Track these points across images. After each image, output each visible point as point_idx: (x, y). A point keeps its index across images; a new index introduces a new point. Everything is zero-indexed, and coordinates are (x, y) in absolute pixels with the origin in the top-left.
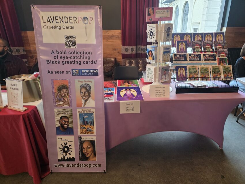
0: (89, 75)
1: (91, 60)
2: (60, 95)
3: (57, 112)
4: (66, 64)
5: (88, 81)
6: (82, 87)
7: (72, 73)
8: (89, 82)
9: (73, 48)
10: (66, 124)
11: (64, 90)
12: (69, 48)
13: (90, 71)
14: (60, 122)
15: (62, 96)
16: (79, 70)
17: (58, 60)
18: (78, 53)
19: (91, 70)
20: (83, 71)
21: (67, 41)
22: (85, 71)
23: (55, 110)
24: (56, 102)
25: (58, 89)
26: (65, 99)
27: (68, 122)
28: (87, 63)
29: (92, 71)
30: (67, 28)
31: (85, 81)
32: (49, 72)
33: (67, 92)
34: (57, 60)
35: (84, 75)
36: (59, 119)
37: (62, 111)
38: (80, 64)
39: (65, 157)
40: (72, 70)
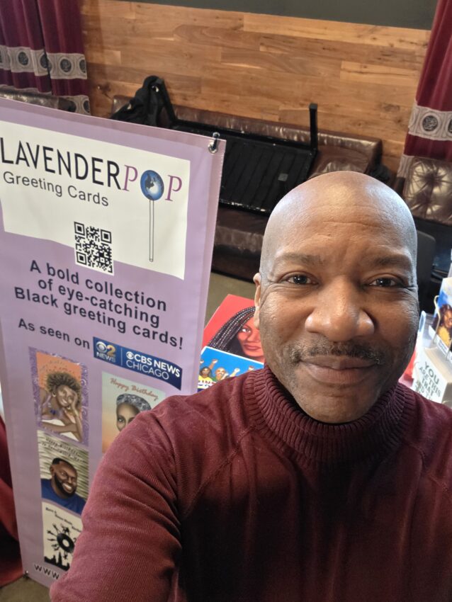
0: (151, 375)
1: (160, 330)
2: (54, 400)
3: (44, 440)
4: (76, 316)
5: (144, 391)
6: (123, 401)
7: (96, 350)
8: (149, 394)
9: (100, 270)
10: (70, 485)
11: (69, 391)
12: (87, 266)
13: (155, 362)
14: (52, 469)
15: (61, 406)
16: (118, 348)
17: (52, 296)
18: (118, 293)
19: (158, 360)
20: (130, 355)
21: (82, 241)
22: (138, 358)
23: (40, 433)
24: (43, 414)
25: (48, 381)
26: (68, 415)
27: (74, 479)
28: (147, 334)
29: (161, 365)
30: (83, 196)
31: (134, 388)
32: (22, 323)
33: (76, 398)
34: (46, 292)
35: (132, 369)
36: (51, 461)
37: (59, 444)
38: (123, 330)
39: (63, 559)
40: (96, 340)
